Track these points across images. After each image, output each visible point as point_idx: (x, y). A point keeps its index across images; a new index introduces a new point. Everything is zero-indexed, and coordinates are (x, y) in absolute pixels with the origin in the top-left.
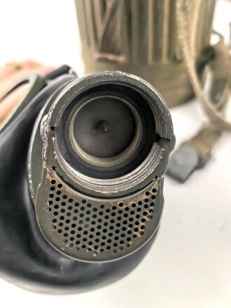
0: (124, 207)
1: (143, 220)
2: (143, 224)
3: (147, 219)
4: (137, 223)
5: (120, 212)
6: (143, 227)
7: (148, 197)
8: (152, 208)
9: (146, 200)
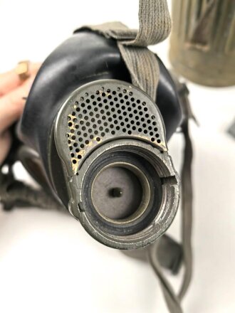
0: (95, 139)
1: (72, 131)
2: (71, 128)
3: (70, 134)
4: (77, 127)
5: (96, 132)
6: (70, 124)
7: (77, 154)
8: (70, 145)
9: (77, 151)
